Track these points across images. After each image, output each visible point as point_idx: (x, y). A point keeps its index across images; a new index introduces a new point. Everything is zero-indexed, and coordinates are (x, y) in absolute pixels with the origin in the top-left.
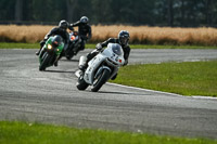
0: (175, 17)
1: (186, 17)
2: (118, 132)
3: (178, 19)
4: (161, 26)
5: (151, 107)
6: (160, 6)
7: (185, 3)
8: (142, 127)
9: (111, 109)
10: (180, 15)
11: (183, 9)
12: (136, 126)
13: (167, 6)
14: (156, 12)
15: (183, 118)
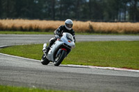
0: (56, 14)
1: (63, 14)
2: (20, 87)
3: (58, 16)
4: (47, 20)
5: (41, 71)
6: (46, 7)
7: (63, 5)
8: (36, 84)
9: (15, 73)
10: (59, 13)
11: (61, 9)
12: (32, 84)
13: (51, 7)
14: (44, 11)
15: (62, 79)
